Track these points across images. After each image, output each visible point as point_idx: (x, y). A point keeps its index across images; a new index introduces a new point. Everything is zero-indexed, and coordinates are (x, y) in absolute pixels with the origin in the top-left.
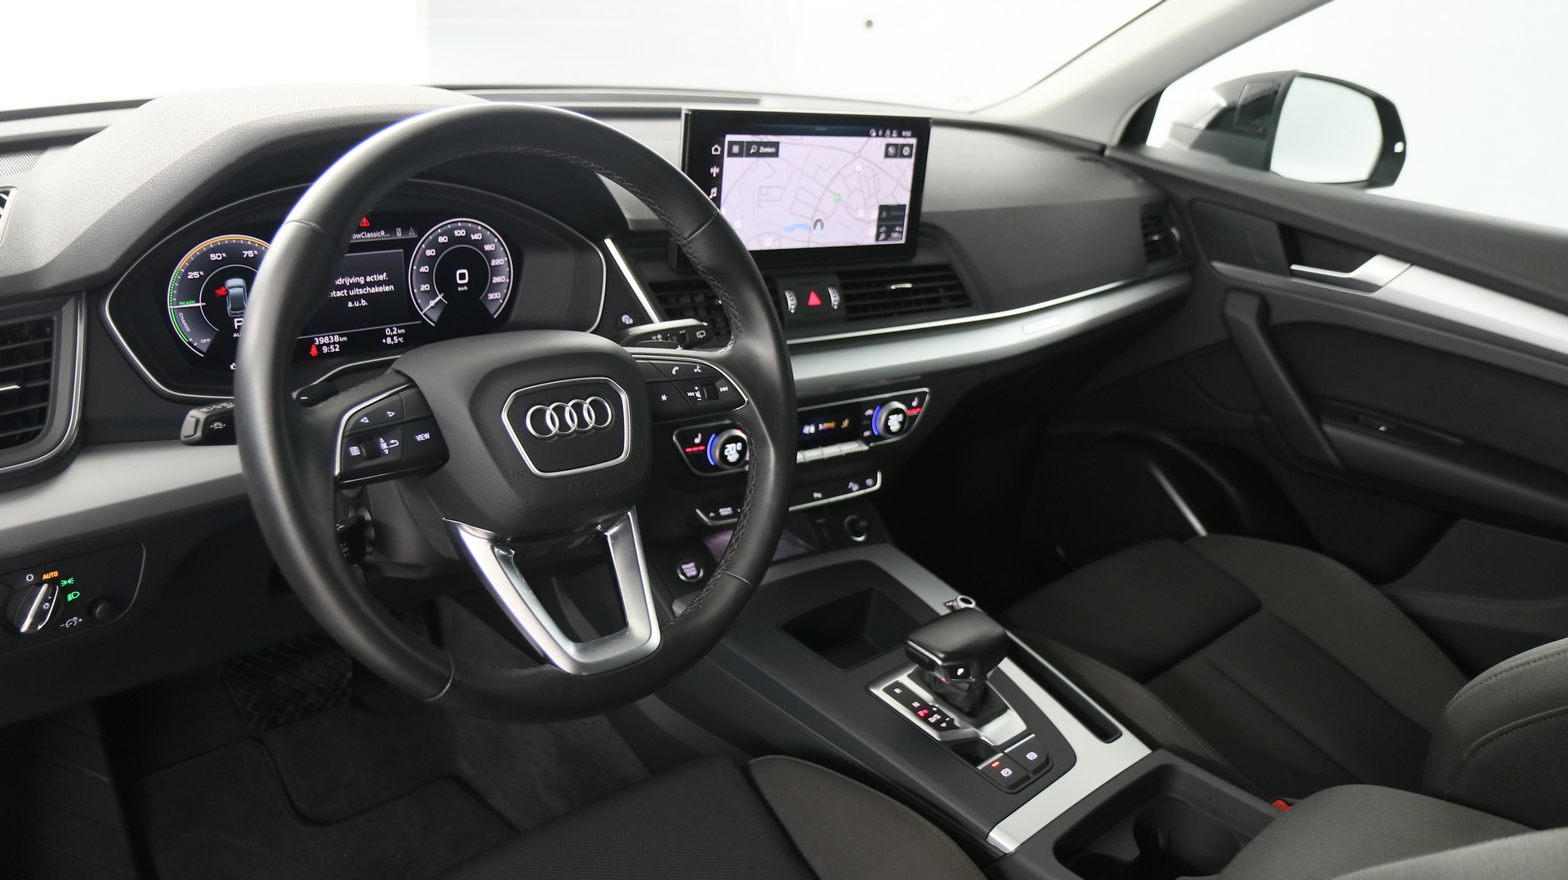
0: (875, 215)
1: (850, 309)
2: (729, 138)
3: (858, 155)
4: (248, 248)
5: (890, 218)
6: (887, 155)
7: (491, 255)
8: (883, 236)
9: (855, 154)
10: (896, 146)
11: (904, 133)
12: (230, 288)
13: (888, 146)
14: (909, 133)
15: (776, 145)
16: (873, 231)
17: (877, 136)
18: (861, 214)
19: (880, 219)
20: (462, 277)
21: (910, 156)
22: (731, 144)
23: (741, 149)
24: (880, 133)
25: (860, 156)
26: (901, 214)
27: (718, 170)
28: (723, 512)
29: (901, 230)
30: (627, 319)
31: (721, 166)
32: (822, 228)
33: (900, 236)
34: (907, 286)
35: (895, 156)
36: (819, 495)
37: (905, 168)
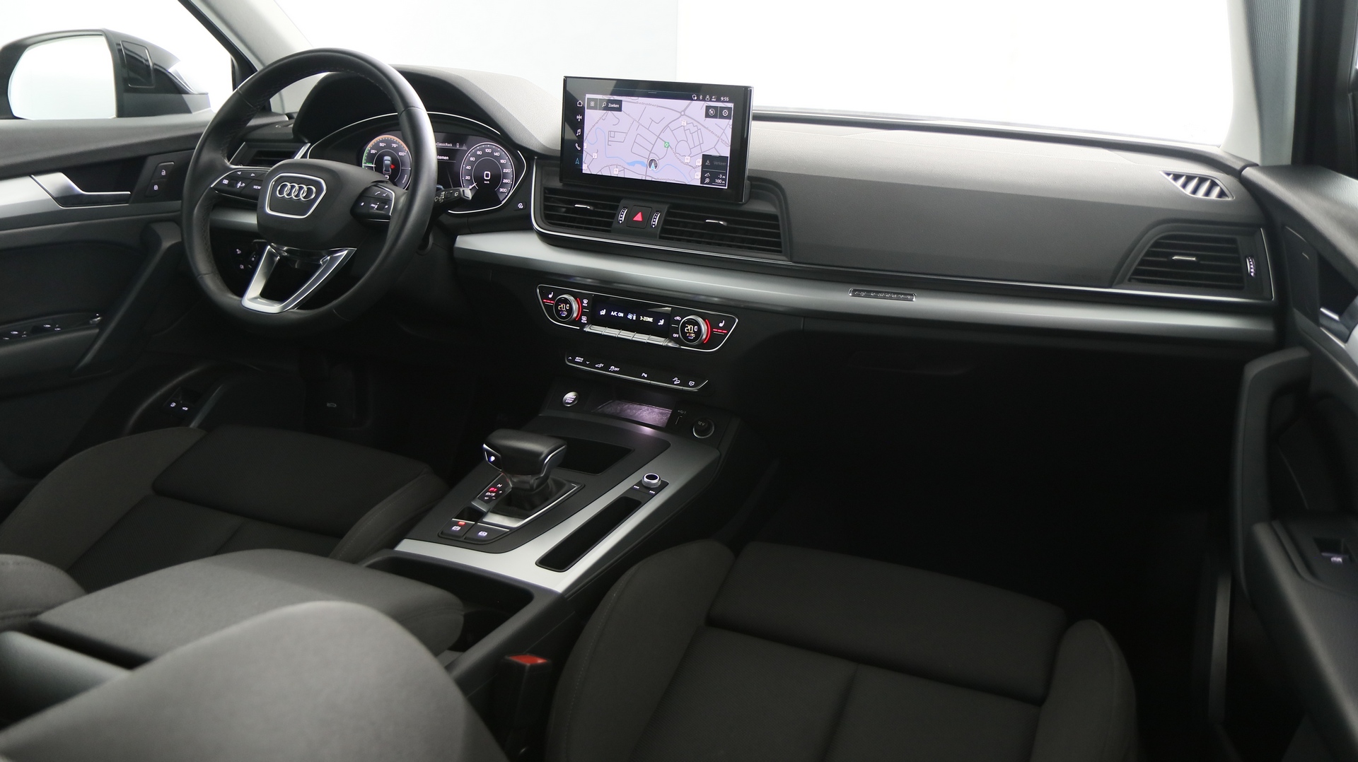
0: (699, 162)
1: (664, 230)
2: (588, 96)
3: (683, 113)
4: (395, 142)
5: (712, 166)
6: (707, 115)
7: (504, 166)
8: (707, 180)
9: (680, 113)
10: (715, 108)
11: (722, 98)
12: (386, 160)
13: (708, 108)
14: (727, 99)
15: (620, 102)
16: (698, 175)
17: (698, 99)
18: (687, 160)
19: (703, 165)
20: (487, 175)
21: (728, 117)
22: (589, 100)
23: (596, 104)
24: (701, 97)
25: (684, 115)
26: (724, 164)
27: (581, 117)
28: (578, 359)
29: (724, 177)
30: (521, 206)
31: (583, 115)
32: (656, 167)
33: (724, 182)
34: (721, 223)
35: (715, 116)
36: (646, 376)
37: (724, 128)
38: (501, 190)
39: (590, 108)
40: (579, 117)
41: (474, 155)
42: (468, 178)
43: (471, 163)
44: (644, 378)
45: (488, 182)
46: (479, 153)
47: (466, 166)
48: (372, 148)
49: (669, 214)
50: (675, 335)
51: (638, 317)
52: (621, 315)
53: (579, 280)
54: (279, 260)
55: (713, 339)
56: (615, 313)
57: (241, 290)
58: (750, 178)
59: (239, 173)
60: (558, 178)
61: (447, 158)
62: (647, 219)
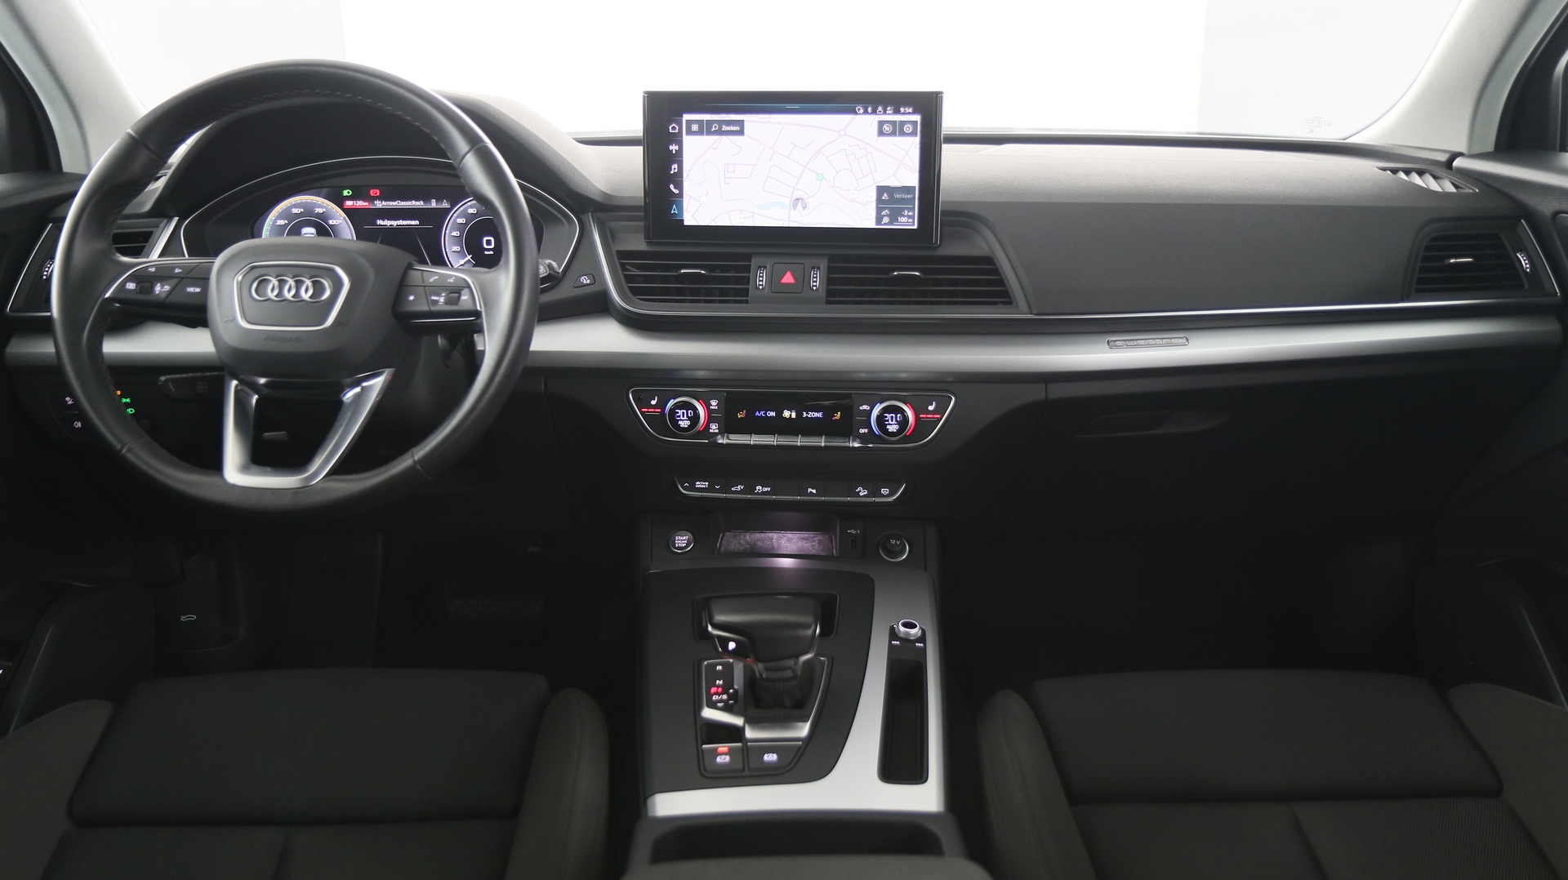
0: (873, 196)
1: (829, 293)
2: (686, 117)
3: (842, 133)
4: (320, 206)
5: (892, 200)
6: (881, 133)
8: (886, 220)
9: (839, 132)
10: (893, 123)
11: (902, 110)
13: (881, 123)
14: (908, 109)
15: (741, 123)
16: (872, 214)
17: (866, 112)
18: (853, 195)
19: (879, 200)
20: (489, 242)
21: (913, 134)
22: (689, 123)
23: (701, 128)
24: (870, 110)
25: (845, 134)
26: (908, 196)
27: (677, 148)
28: (699, 485)
29: (911, 214)
30: (585, 280)
31: (680, 144)
32: (804, 208)
33: (911, 220)
34: (895, 273)
35: (893, 134)
36: (814, 491)
37: (911, 147)
39: (690, 132)
40: (674, 148)
41: (464, 214)
42: (456, 248)
43: (460, 227)
44: (810, 494)
45: (492, 253)
46: (471, 211)
47: (450, 232)
48: (280, 217)
49: (830, 270)
50: (862, 431)
51: (799, 414)
52: (773, 414)
53: (688, 374)
54: (257, 401)
55: (923, 427)
56: (762, 413)
58: (945, 213)
60: (643, 235)
61: (417, 222)
62: (804, 280)
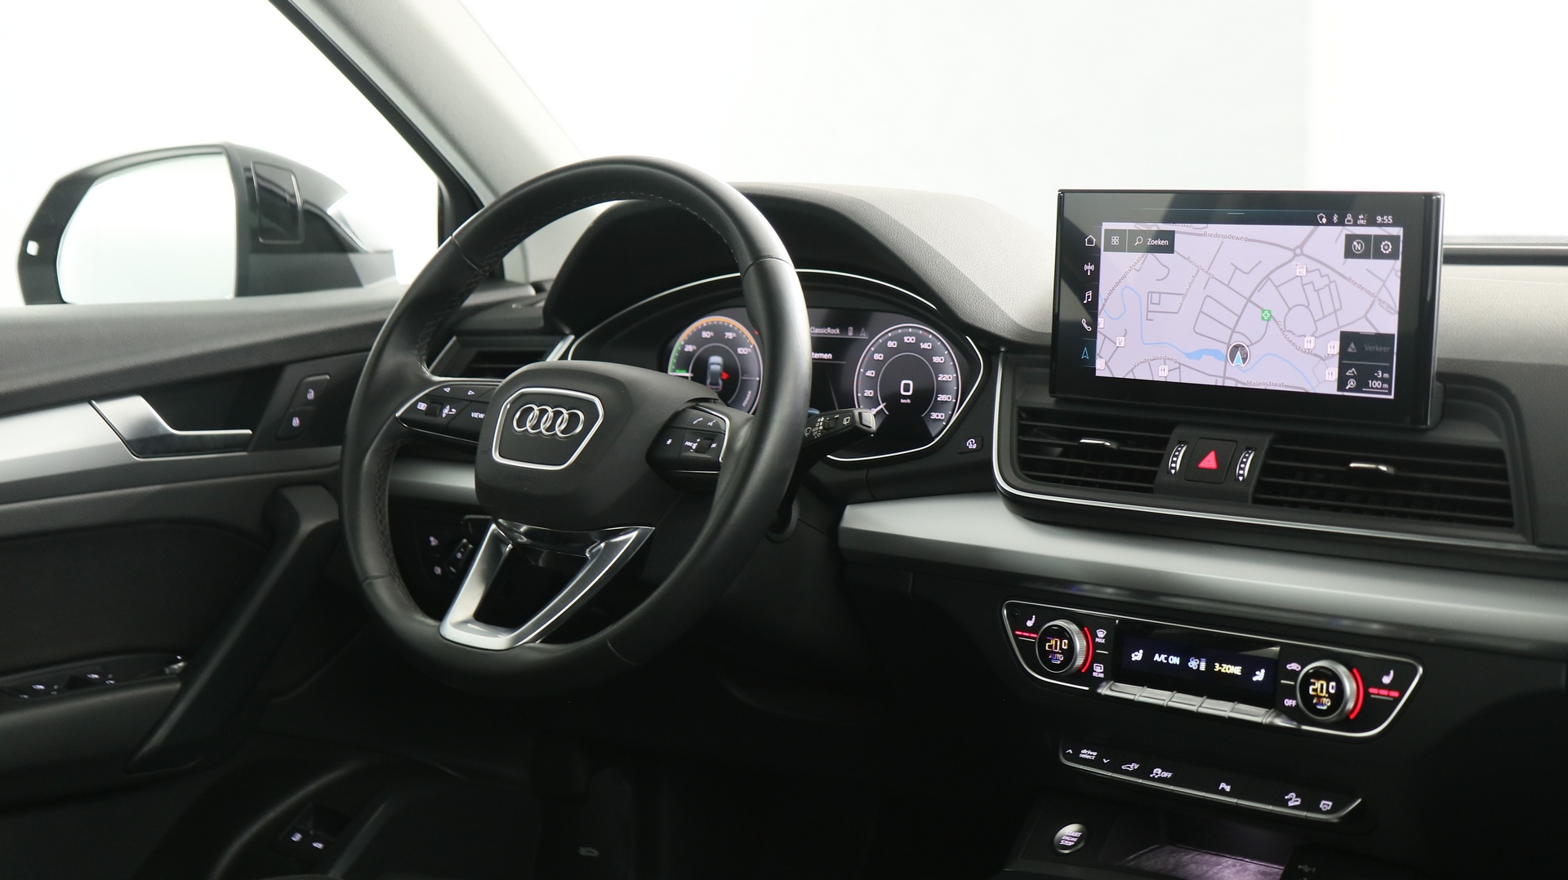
0: (1334, 347)
1: (1261, 487)
2: (1106, 226)
3: (1298, 251)
4: (730, 330)
5: (1361, 354)
6: (1349, 253)
7: (939, 369)
8: (1352, 383)
9: (1294, 250)
10: (1366, 238)
11: (1379, 219)
12: (713, 364)
13: (1350, 239)
14: (1389, 219)
15: (1171, 235)
16: (1332, 373)
17: (1330, 223)
18: (1309, 343)
19: (1343, 354)
20: (907, 387)
21: (1393, 256)
22: (1109, 233)
23: (1122, 240)
24: (1335, 219)
25: (1302, 254)
26: (1386, 349)
27: (1092, 268)
28: (1086, 754)
29: (1386, 376)
30: (972, 444)
31: (1097, 262)
32: (1244, 360)
33: (1386, 386)
34: (1383, 468)
35: (1365, 255)
36: (1228, 788)
37: (1387, 275)
38: (934, 415)
39: (1109, 248)
40: (1089, 268)
41: (882, 348)
42: (869, 393)
43: (877, 365)
44: (1223, 792)
45: (909, 401)
46: (891, 344)
47: (866, 371)
48: (688, 342)
49: (1272, 453)
50: (1289, 702)
51: (1210, 666)
52: (1175, 660)
53: (1087, 590)
54: (512, 551)
55: (1371, 711)
56: (1163, 657)
57: (439, 608)
58: (1441, 376)
59: (447, 390)
60: (1047, 389)
61: (830, 356)
62: (1228, 464)
